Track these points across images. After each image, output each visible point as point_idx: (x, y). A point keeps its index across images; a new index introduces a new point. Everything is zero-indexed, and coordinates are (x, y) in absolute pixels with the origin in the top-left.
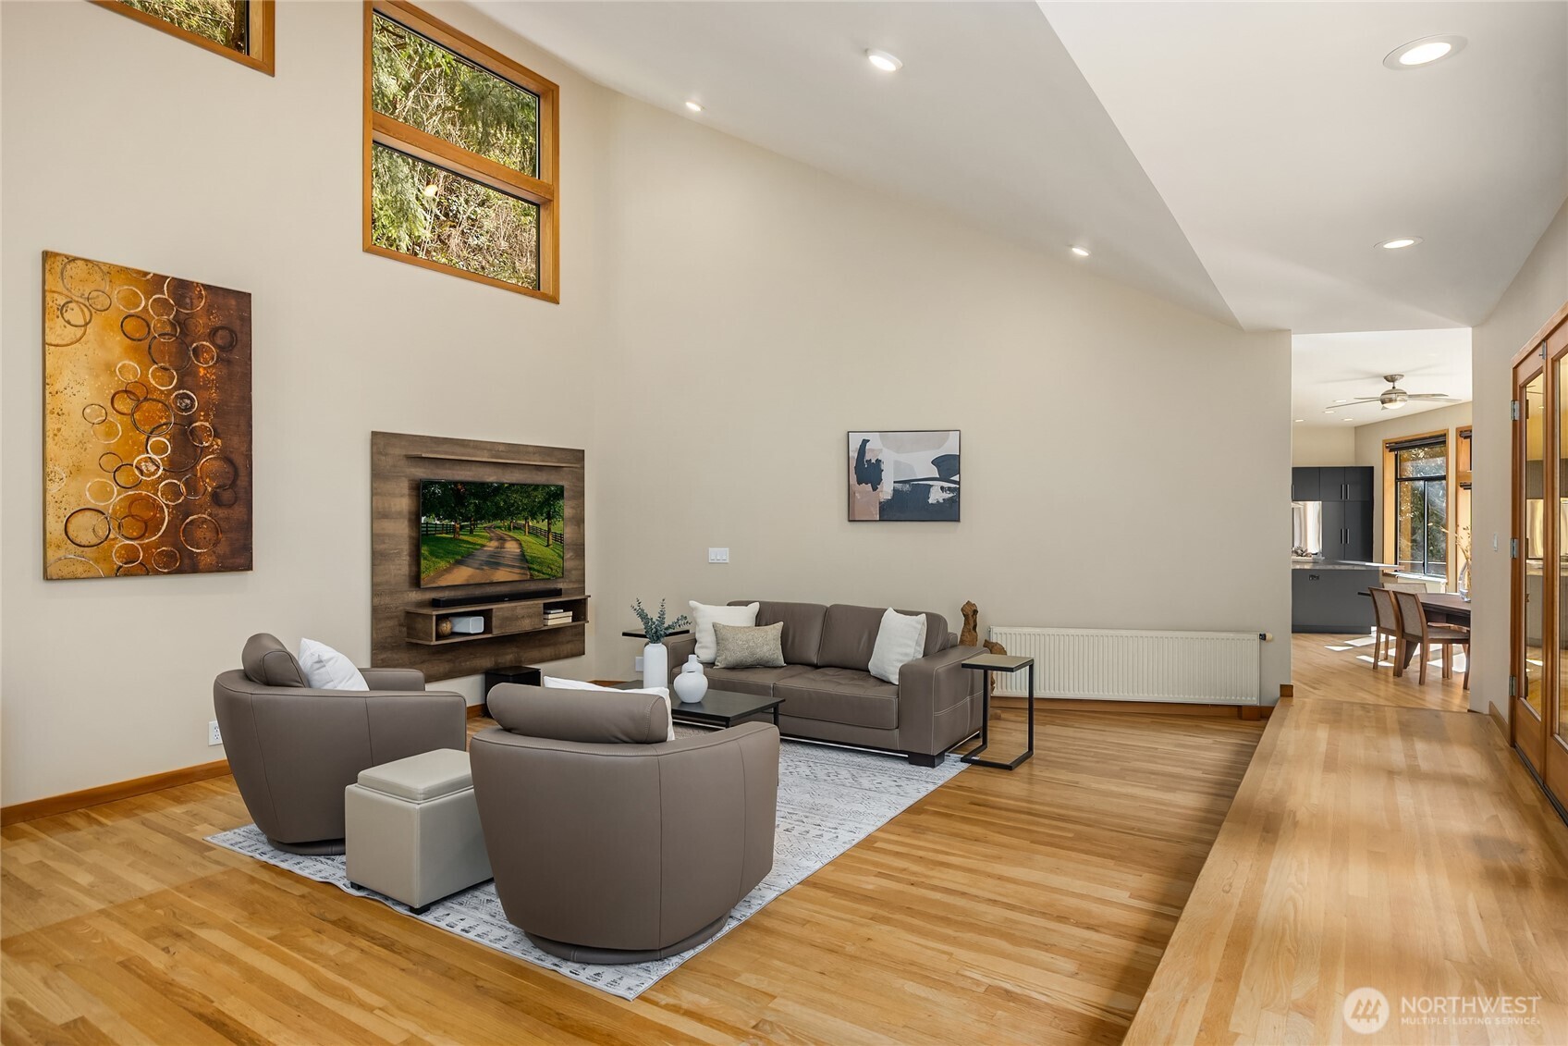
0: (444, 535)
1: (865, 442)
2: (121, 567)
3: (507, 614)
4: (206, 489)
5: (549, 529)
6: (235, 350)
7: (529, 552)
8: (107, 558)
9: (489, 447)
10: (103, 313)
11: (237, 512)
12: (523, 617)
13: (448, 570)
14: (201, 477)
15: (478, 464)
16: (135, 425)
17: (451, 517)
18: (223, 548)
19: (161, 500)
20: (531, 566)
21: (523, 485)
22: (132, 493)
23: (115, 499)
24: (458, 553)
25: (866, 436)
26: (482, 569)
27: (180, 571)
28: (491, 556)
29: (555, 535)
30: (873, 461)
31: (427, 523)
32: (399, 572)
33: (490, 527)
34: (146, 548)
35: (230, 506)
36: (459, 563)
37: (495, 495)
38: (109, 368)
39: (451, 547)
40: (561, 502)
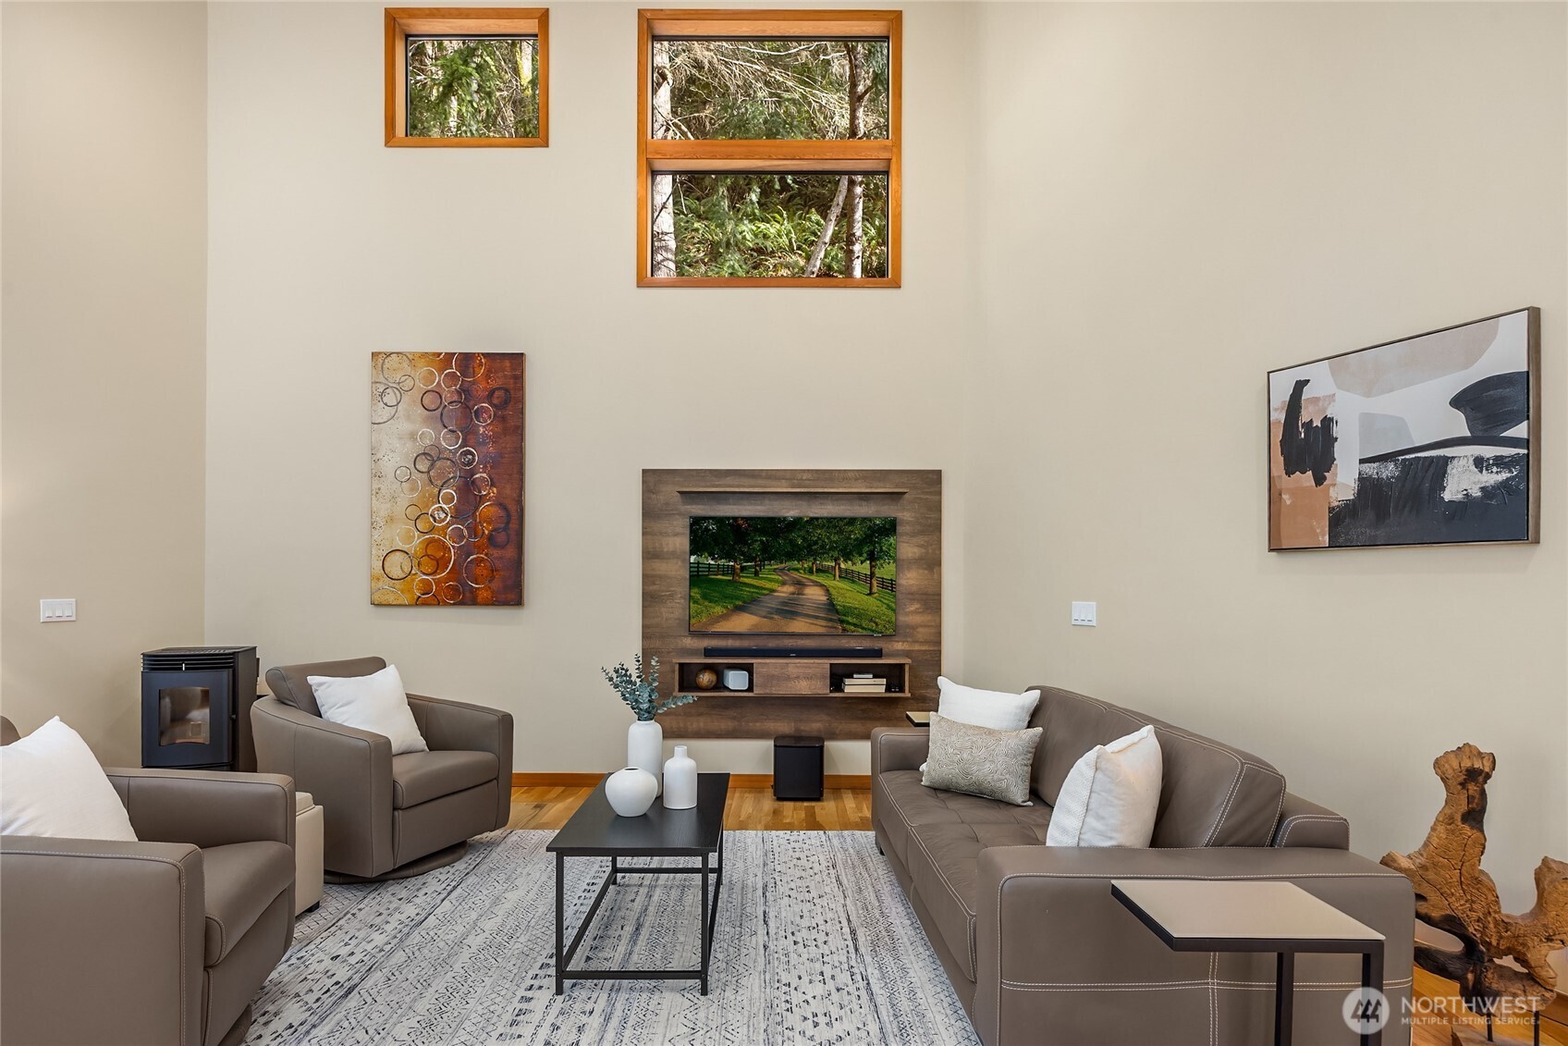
0: (720, 577)
1: (1300, 385)
2: (419, 597)
3: (776, 672)
4: (484, 533)
5: (872, 574)
6: (510, 407)
7: (839, 601)
8: (410, 590)
9: (788, 476)
10: (409, 393)
11: (510, 552)
12: (798, 677)
13: (724, 617)
14: (480, 522)
15: (772, 497)
16: (431, 481)
17: (729, 556)
18: (496, 585)
19: (449, 543)
20: (844, 618)
21: (830, 520)
22: (427, 537)
23: (417, 541)
24: (737, 599)
25: (1301, 374)
26: (772, 618)
27: (461, 603)
28: (784, 603)
29: (883, 583)
30: (1317, 423)
31: (698, 563)
32: (672, 615)
33: (784, 569)
34: (438, 582)
35: (503, 547)
36: (739, 609)
37: (791, 531)
38: (413, 436)
39: (729, 590)
40: (892, 540)
